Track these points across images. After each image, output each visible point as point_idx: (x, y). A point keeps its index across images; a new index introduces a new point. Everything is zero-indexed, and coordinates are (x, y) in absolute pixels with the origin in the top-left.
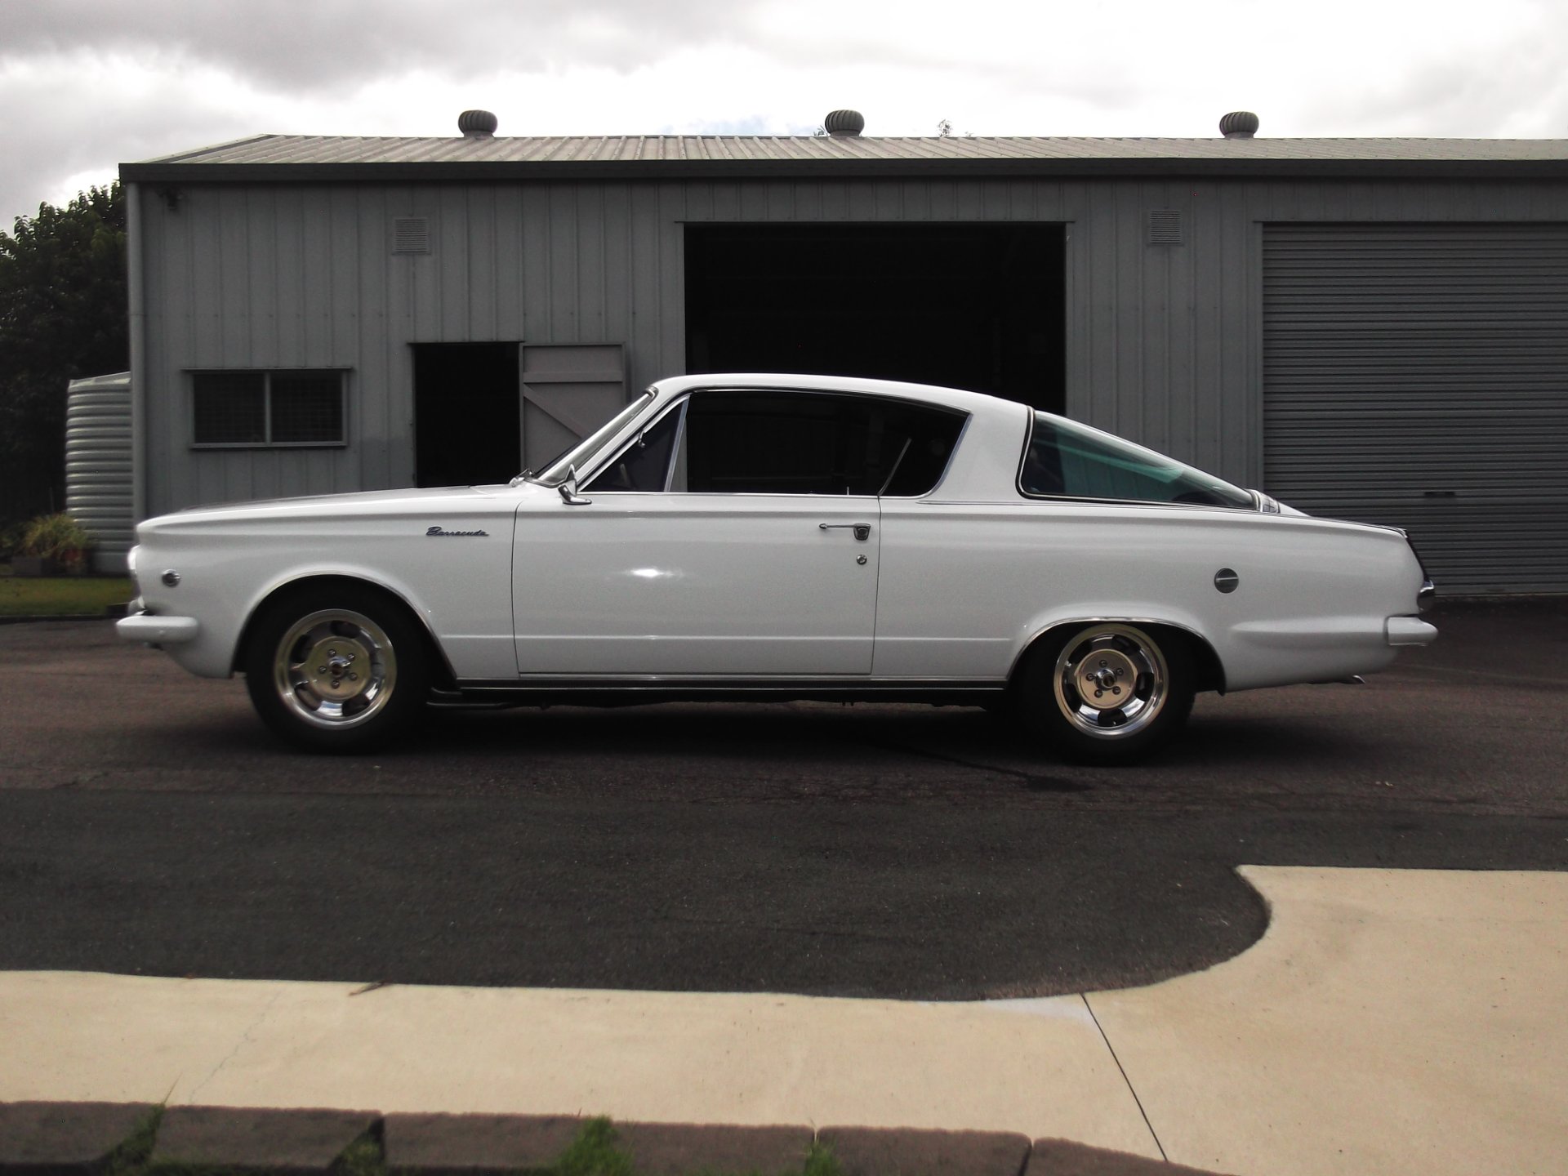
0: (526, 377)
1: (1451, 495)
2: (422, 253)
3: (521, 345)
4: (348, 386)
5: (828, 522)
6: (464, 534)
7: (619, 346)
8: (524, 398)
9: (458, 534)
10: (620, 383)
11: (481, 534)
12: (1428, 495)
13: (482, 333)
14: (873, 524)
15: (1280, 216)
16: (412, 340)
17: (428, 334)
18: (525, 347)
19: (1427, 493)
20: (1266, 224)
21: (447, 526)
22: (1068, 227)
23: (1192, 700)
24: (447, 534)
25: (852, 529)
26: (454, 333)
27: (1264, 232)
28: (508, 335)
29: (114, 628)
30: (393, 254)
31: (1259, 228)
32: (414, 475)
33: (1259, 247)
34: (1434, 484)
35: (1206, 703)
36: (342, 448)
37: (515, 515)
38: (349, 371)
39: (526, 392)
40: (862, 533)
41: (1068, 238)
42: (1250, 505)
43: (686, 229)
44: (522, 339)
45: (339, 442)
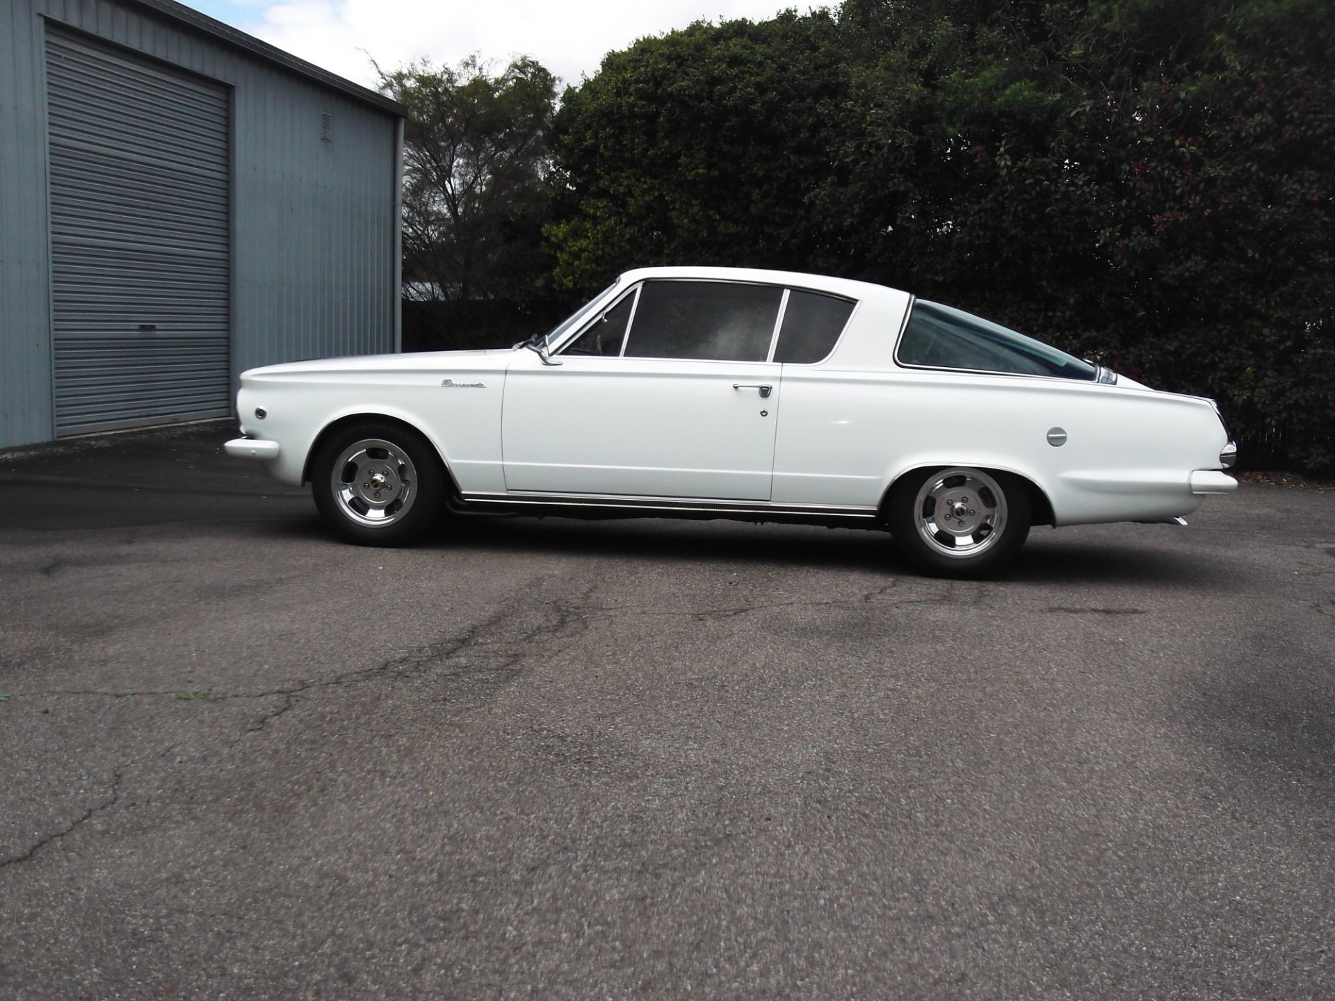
1: (153, 328)
5: (739, 383)
6: (468, 386)
9: (464, 386)
11: (479, 385)
12: (142, 328)
14: (775, 385)
20: (46, 20)
21: (456, 379)
23: (1028, 530)
24: (457, 386)
25: (758, 389)
27: (45, 30)
29: (223, 448)
31: (43, 24)
33: (43, 46)
34: (145, 317)
35: (1038, 534)
37: (506, 372)
40: (765, 392)
42: (1088, 376)
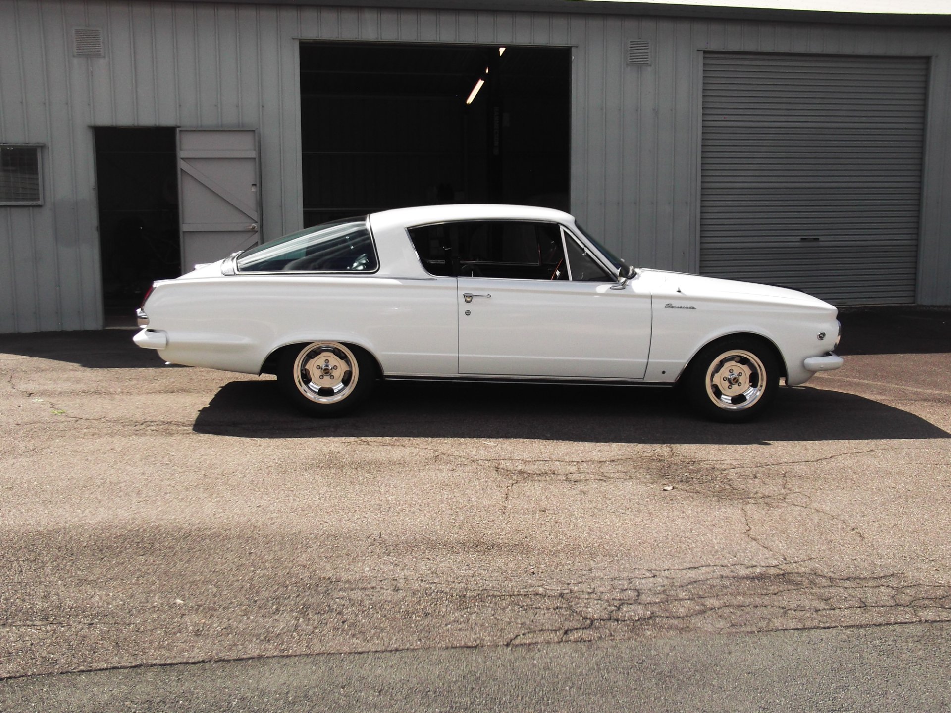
0: (182, 154)
1: (816, 240)
2: (98, 56)
3: (178, 129)
4: (42, 159)
7: (254, 131)
8: (181, 169)
10: (255, 158)
12: (803, 240)
13: (147, 119)
15: (714, 46)
16: (93, 124)
17: (105, 119)
18: (180, 131)
19: (802, 239)
20: (705, 52)
22: (573, 50)
26: (125, 119)
27: (705, 58)
28: (167, 121)
30: (74, 57)
31: (701, 55)
32: (97, 227)
33: (701, 68)
34: (807, 233)
36: (40, 206)
38: (43, 147)
39: (182, 165)
41: (573, 58)
43: (300, 43)
44: (178, 124)
45: (37, 202)
